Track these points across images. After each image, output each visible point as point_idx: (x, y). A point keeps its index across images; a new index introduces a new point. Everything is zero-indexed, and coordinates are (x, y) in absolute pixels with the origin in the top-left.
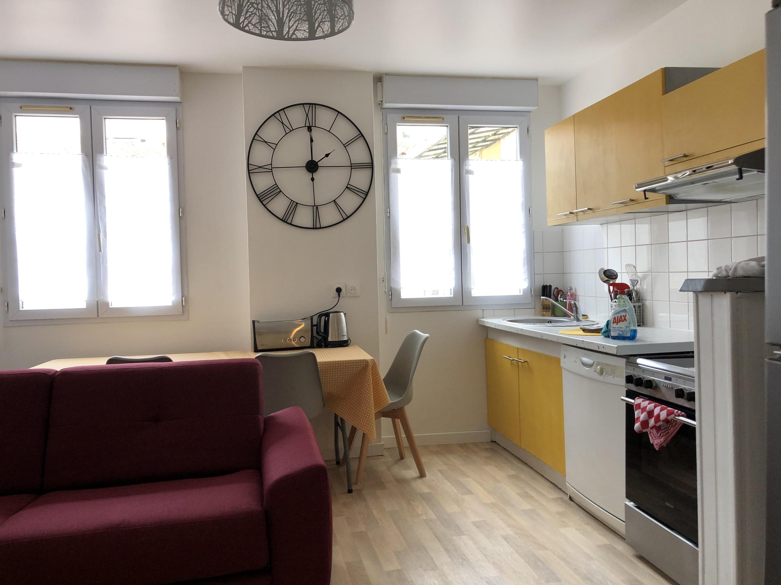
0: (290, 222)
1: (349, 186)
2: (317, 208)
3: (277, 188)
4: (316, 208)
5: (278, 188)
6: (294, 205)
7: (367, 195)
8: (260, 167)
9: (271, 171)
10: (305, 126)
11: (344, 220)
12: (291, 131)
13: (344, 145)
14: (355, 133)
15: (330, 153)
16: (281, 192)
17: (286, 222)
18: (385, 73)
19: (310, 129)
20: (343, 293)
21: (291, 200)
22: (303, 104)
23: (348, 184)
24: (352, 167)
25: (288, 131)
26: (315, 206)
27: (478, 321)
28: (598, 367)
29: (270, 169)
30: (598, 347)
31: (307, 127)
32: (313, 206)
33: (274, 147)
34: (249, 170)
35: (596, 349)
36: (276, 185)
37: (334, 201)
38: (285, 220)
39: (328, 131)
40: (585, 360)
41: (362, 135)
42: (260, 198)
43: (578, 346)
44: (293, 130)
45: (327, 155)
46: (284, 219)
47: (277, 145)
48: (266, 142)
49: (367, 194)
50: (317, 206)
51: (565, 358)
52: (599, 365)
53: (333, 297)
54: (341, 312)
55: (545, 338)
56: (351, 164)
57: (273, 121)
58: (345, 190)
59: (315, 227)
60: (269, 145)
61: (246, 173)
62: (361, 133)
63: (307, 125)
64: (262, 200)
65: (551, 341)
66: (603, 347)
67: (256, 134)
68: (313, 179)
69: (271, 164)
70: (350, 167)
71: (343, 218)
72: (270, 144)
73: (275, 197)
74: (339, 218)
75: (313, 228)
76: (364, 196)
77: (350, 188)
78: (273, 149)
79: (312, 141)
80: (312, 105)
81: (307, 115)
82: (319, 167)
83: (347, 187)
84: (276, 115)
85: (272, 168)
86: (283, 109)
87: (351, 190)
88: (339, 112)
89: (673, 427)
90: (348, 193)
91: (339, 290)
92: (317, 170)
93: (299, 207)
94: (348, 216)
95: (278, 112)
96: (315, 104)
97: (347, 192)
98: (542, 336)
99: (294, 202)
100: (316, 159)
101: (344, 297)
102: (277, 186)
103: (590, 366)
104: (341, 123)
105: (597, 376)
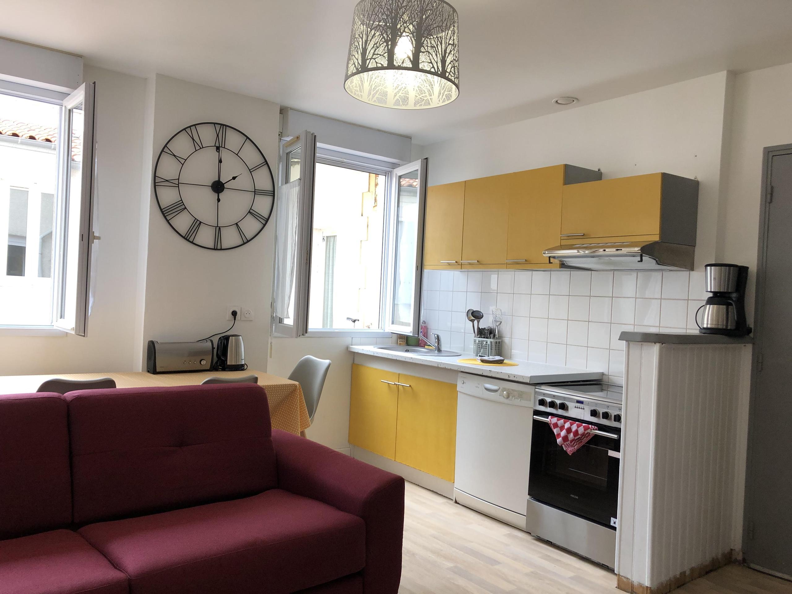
0: (192, 241)
1: (251, 211)
2: (220, 229)
3: (182, 205)
4: (218, 229)
5: (184, 204)
6: (197, 224)
7: (267, 222)
8: (167, 181)
9: (178, 186)
10: (215, 146)
11: (244, 244)
12: (201, 148)
13: (250, 170)
14: (261, 160)
15: (237, 176)
16: (186, 209)
17: (188, 240)
18: (290, 108)
19: (218, 148)
20: (238, 317)
21: (195, 218)
22: (214, 124)
23: (251, 209)
24: (256, 193)
25: (198, 148)
26: (217, 226)
27: (347, 348)
28: (505, 392)
29: (177, 184)
30: (509, 376)
31: (216, 147)
32: (216, 227)
33: (182, 162)
34: (155, 183)
35: (507, 378)
36: (181, 202)
37: (237, 224)
38: (188, 238)
39: (236, 154)
40: (488, 386)
41: (267, 164)
42: (164, 213)
43: (484, 374)
44: (203, 148)
45: (234, 178)
46: (186, 237)
47: (186, 160)
48: (174, 156)
49: (267, 220)
50: (220, 227)
51: (463, 384)
52: (505, 390)
53: (228, 320)
54: (239, 336)
55: (442, 366)
56: (255, 190)
57: (183, 135)
58: (247, 215)
59: (216, 248)
60: (178, 160)
61: (151, 186)
62: (266, 161)
63: (217, 145)
64: (166, 215)
65: (451, 370)
66: (514, 377)
67: (166, 146)
68: (219, 200)
69: (178, 179)
70: (254, 192)
71: (243, 241)
72: (179, 158)
73: (180, 212)
74: (240, 242)
75: (214, 249)
76: (264, 222)
77: (252, 213)
78: (182, 164)
79: (220, 161)
80: (223, 126)
81: (218, 135)
82: (225, 188)
83: (249, 212)
84: (188, 130)
85: (179, 183)
86: (195, 125)
87: (252, 215)
88: (248, 138)
89: (586, 437)
90: (249, 217)
91: (234, 314)
92: (223, 191)
93: (202, 226)
94: (248, 240)
95: (190, 127)
96: (226, 126)
97: (249, 215)
98: (438, 365)
99: (198, 221)
100: (223, 180)
101: (239, 320)
102: (183, 202)
103: (495, 391)
104: (248, 149)
105: (502, 400)
